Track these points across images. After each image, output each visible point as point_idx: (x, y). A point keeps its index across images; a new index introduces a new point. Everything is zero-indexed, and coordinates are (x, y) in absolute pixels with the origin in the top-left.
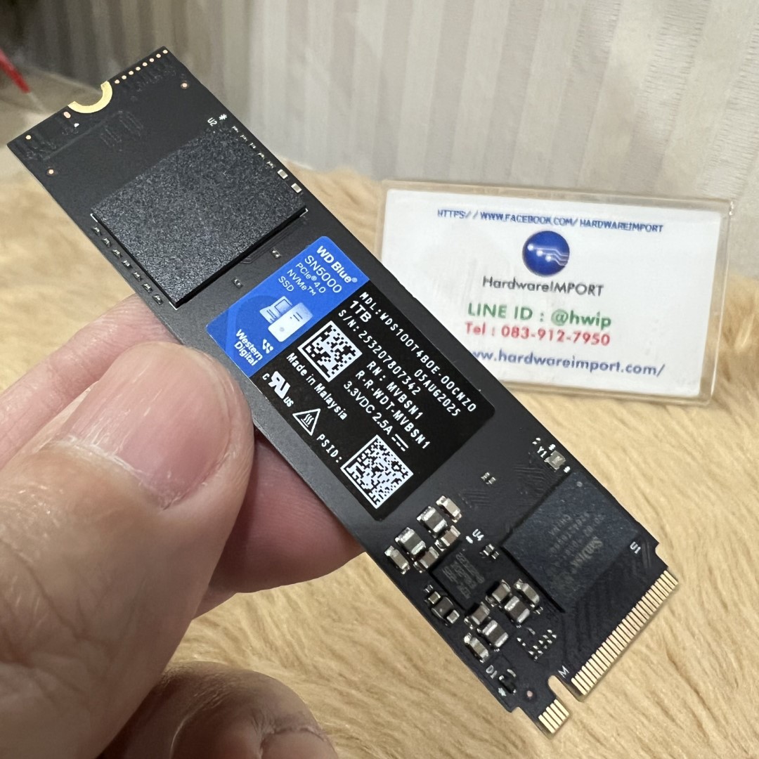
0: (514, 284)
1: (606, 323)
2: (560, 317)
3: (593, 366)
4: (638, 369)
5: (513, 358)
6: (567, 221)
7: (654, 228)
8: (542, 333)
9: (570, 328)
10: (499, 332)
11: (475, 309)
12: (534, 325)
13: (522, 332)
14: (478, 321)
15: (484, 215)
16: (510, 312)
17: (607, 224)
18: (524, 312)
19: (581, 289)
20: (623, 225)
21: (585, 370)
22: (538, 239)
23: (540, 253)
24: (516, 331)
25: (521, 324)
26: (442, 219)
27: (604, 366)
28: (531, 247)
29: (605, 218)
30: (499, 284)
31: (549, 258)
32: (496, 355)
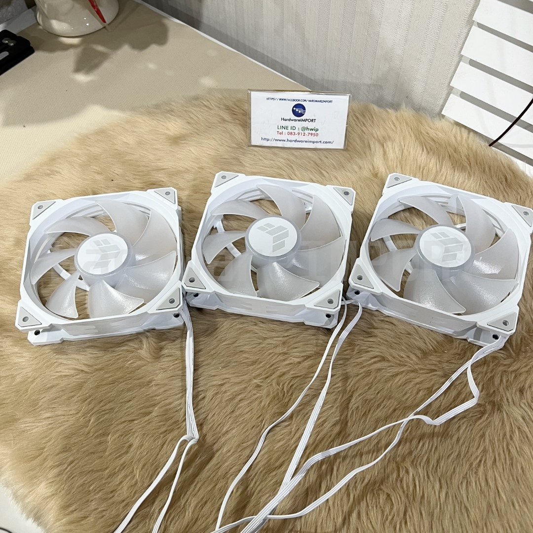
0: (290, 120)
1: (317, 130)
2: (304, 129)
3: (313, 142)
4: (326, 142)
5: (291, 141)
6: (305, 100)
7: (330, 101)
8: (299, 134)
9: (307, 132)
10: (286, 134)
11: (279, 128)
12: (296, 131)
13: (293, 134)
14: (280, 131)
15: (280, 99)
16: (289, 128)
17: (316, 101)
18: (293, 128)
19: (309, 120)
20: (321, 101)
21: (312, 143)
22: (296, 106)
23: (297, 110)
24: (291, 133)
25: (292, 131)
26: (268, 100)
27: (317, 142)
28: (294, 109)
29: (316, 100)
30: (286, 120)
31: (300, 112)
32: (286, 140)
